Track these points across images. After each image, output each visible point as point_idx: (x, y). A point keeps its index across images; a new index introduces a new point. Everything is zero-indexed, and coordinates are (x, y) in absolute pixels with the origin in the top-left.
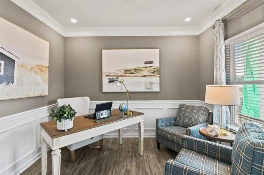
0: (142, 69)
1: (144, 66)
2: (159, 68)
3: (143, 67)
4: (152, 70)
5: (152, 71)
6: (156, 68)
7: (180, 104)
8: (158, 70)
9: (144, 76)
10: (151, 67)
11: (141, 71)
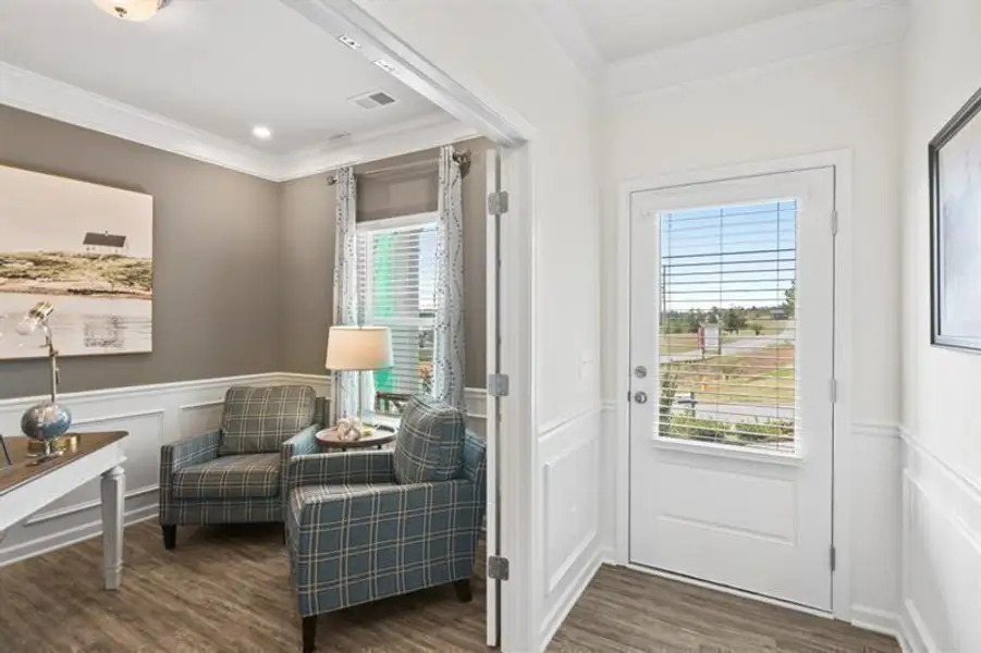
0: (71, 261)
1: (83, 249)
2: (150, 266)
3: (79, 256)
4: (122, 269)
5: (123, 274)
6: (139, 265)
7: (228, 388)
8: (145, 272)
9: (84, 292)
10: (117, 257)
11: (67, 270)
